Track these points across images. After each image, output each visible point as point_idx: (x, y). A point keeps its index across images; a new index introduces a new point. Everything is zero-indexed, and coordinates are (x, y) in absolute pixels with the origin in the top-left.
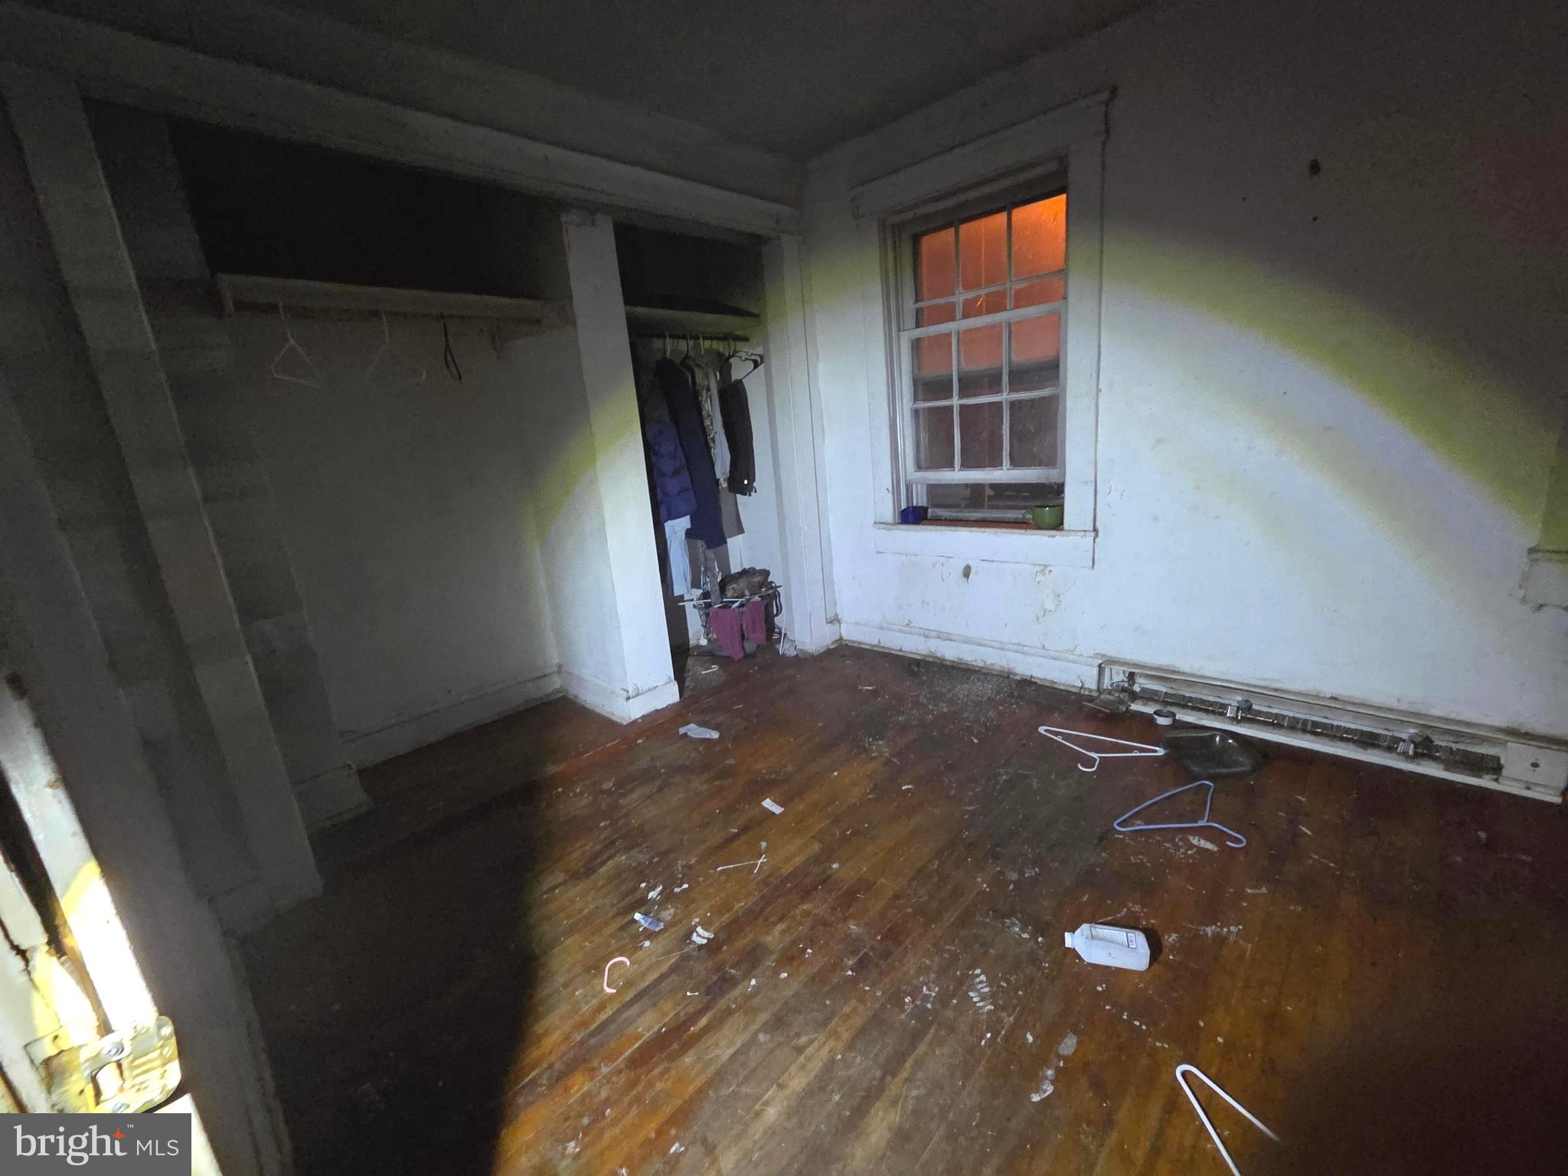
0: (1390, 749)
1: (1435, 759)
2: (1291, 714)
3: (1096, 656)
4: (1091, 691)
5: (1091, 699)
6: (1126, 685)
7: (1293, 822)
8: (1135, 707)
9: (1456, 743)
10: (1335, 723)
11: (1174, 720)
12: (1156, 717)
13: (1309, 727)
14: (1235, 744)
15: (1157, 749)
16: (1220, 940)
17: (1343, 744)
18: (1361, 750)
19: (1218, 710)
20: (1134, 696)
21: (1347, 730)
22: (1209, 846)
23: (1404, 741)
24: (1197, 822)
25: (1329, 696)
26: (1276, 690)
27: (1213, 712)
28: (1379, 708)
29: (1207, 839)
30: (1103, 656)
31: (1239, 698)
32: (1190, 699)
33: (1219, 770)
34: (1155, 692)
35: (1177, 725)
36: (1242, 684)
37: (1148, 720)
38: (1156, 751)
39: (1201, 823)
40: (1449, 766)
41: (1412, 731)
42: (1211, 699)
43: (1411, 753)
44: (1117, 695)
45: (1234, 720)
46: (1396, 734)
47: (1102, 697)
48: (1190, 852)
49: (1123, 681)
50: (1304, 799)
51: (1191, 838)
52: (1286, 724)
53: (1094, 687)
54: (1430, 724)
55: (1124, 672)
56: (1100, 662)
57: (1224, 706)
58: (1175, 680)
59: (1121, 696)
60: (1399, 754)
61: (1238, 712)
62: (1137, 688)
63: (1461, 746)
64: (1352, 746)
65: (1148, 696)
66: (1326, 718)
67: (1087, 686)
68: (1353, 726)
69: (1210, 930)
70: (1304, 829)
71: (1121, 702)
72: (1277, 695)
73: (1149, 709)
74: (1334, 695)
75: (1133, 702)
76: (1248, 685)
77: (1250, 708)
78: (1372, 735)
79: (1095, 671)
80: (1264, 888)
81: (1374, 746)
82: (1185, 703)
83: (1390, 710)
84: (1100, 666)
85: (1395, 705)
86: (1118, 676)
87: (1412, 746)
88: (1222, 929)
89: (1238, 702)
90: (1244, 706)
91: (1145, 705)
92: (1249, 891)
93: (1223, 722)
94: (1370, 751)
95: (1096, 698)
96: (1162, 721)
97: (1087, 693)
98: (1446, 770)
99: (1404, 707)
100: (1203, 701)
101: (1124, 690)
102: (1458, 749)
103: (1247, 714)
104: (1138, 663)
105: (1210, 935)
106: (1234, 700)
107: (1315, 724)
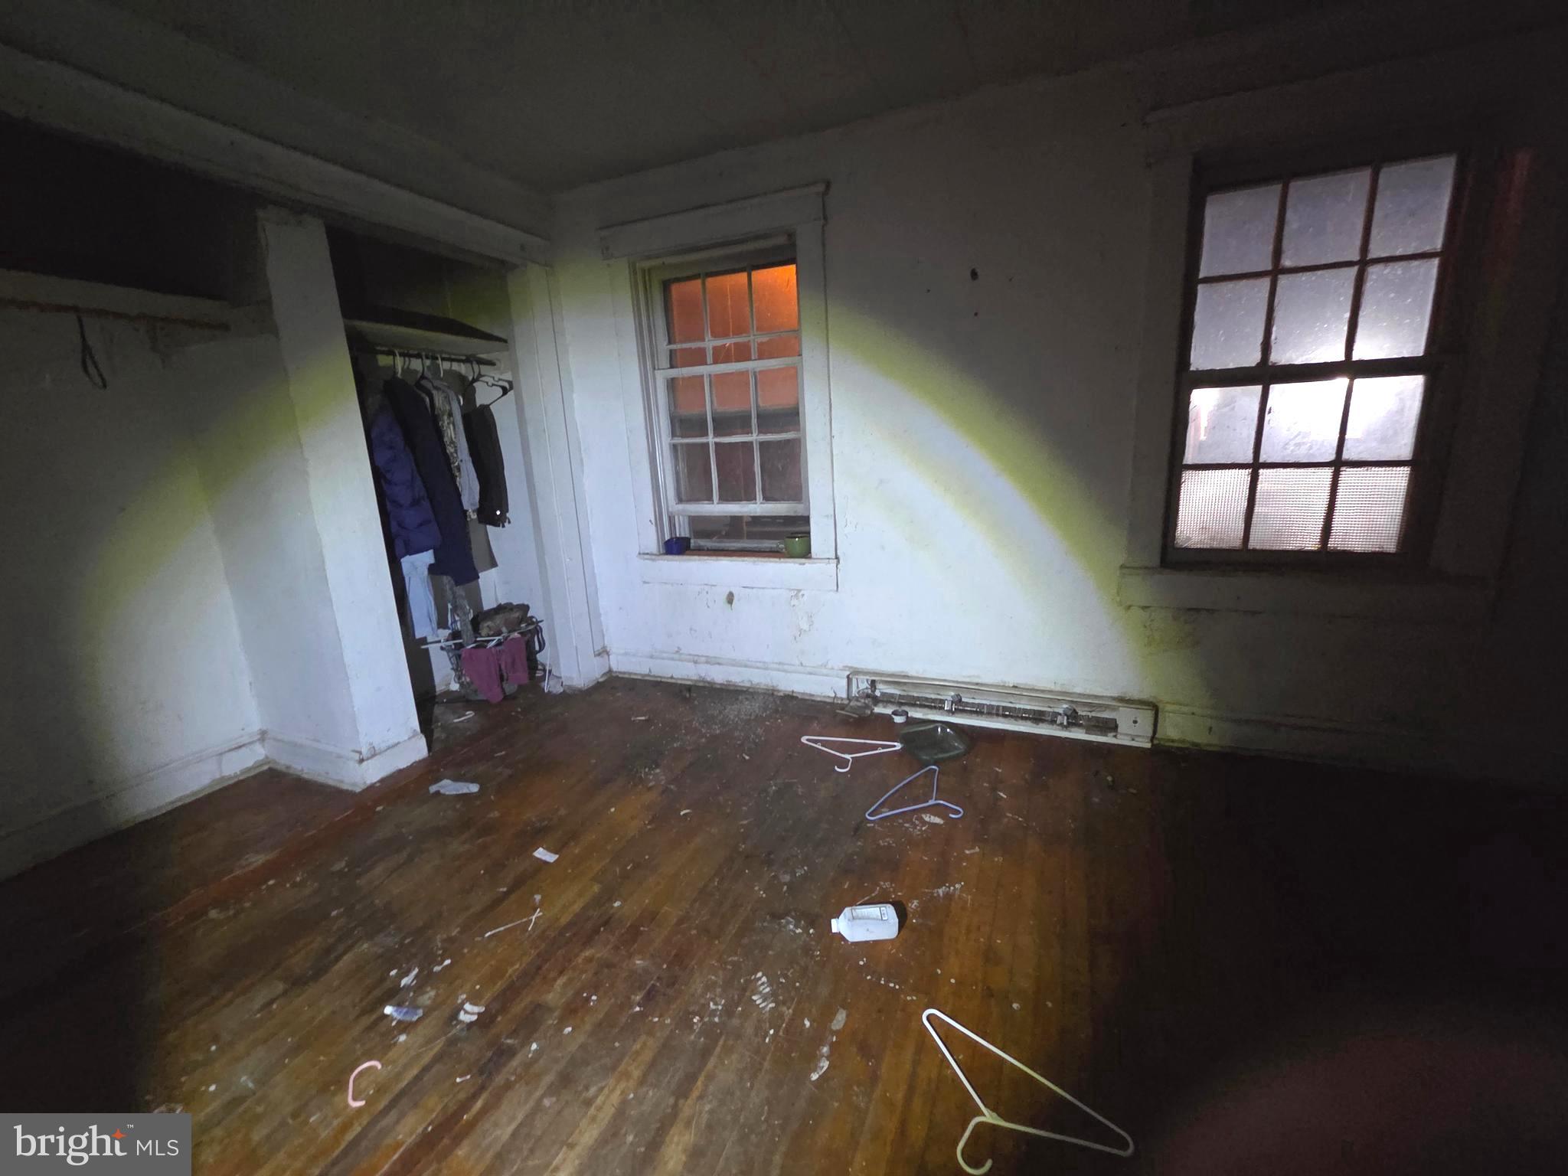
0: (1053, 722)
1: (1080, 726)
2: (988, 703)
3: (845, 668)
4: (842, 699)
5: (843, 707)
6: (870, 691)
7: (994, 789)
8: (879, 710)
9: (1091, 712)
10: (1018, 706)
11: (907, 717)
12: (894, 716)
13: (1001, 712)
14: (952, 732)
15: (895, 744)
16: (948, 896)
17: (1024, 722)
18: (1035, 725)
19: (936, 705)
20: (876, 701)
21: (1025, 711)
22: (937, 820)
23: (1060, 714)
24: (928, 802)
25: (1011, 685)
26: (977, 684)
27: (935, 707)
28: (1043, 691)
29: (935, 815)
30: (851, 668)
31: (953, 694)
32: (918, 698)
33: (941, 756)
34: (892, 695)
35: (911, 721)
36: (954, 682)
37: (888, 719)
38: (895, 746)
39: (931, 802)
40: (1089, 730)
41: (1065, 706)
42: (933, 696)
43: (1065, 723)
44: (863, 701)
45: (951, 712)
46: (1056, 710)
47: (851, 704)
48: (924, 828)
49: (867, 688)
50: (1000, 771)
51: (924, 816)
52: (985, 711)
53: (844, 695)
54: (1075, 700)
55: (867, 680)
56: (848, 673)
57: (942, 701)
58: (905, 683)
59: (867, 701)
60: (1058, 725)
61: (952, 705)
62: (878, 693)
63: (1094, 714)
64: (1029, 723)
65: (887, 699)
66: (1011, 703)
67: (838, 695)
68: (1028, 707)
69: (941, 891)
70: (1001, 794)
71: (867, 706)
72: (978, 688)
73: (888, 711)
74: (1016, 685)
75: (875, 705)
76: (958, 682)
77: (960, 700)
78: (1041, 713)
79: (845, 681)
80: (977, 848)
81: (1043, 721)
82: (915, 702)
83: (1050, 692)
84: (848, 677)
85: (1052, 687)
86: (862, 685)
87: (1066, 718)
88: (949, 888)
89: (952, 697)
90: (956, 699)
91: (884, 707)
92: (967, 852)
93: (942, 714)
94: (1041, 725)
95: (847, 705)
96: (898, 720)
97: (839, 702)
98: (1086, 733)
99: (1058, 688)
100: (927, 699)
101: (868, 696)
102: (1093, 717)
103: (960, 706)
104: (877, 671)
105: (941, 895)
106: (948, 696)
107: (1005, 708)
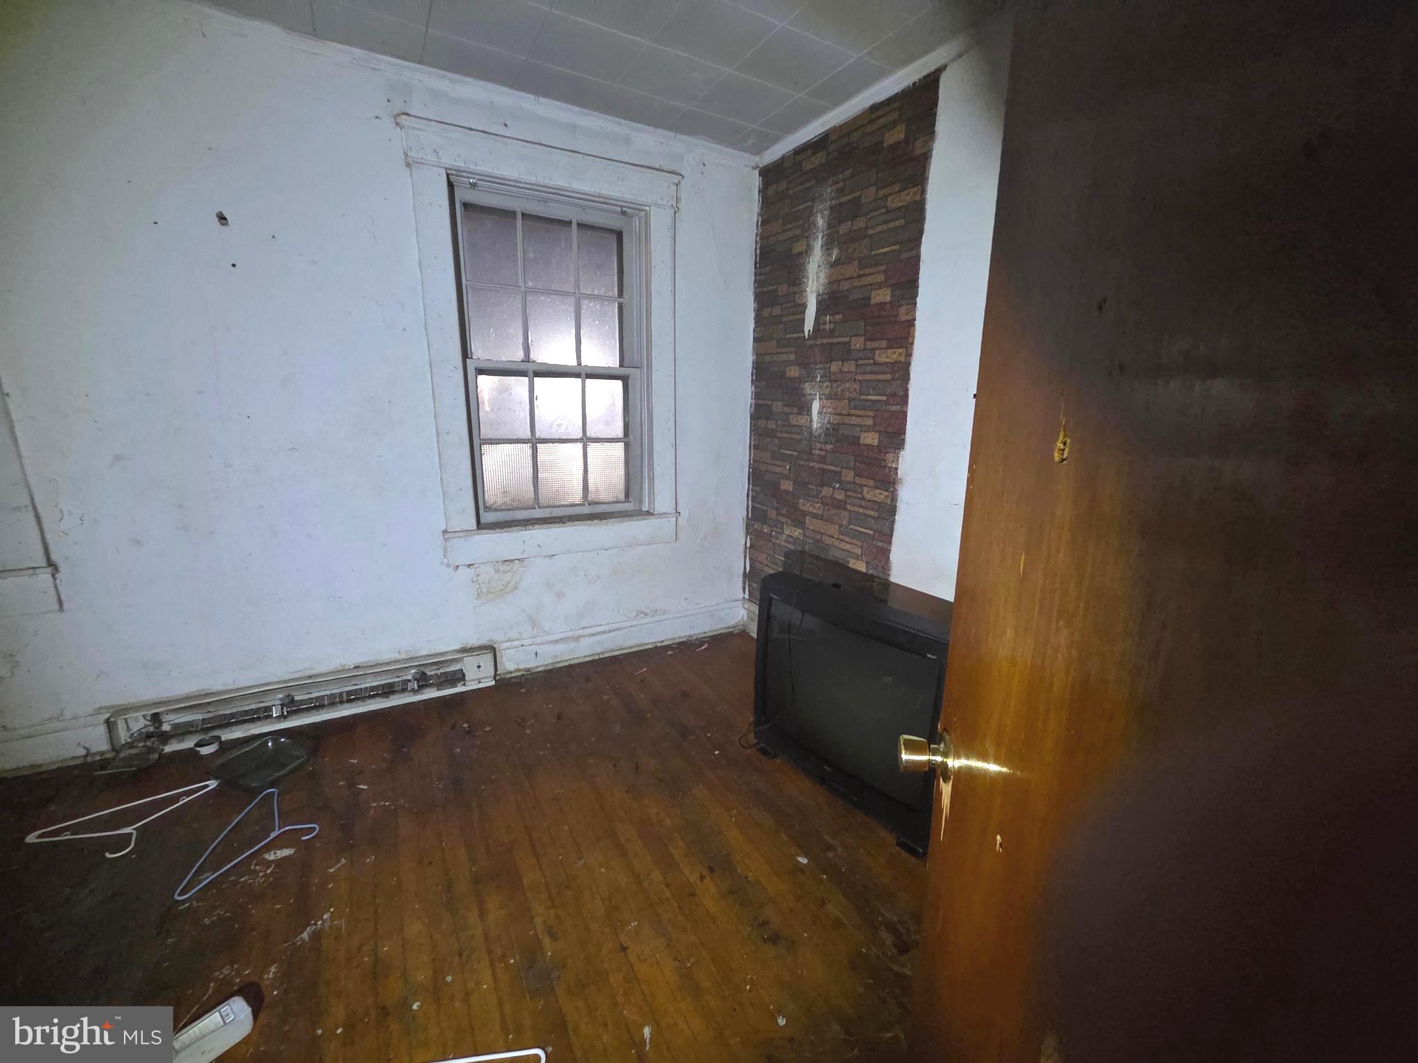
0: (404, 690)
1: (431, 685)
2: (328, 693)
3: (99, 711)
4: (102, 753)
5: (104, 764)
6: (152, 729)
7: (352, 785)
8: (172, 747)
9: (438, 669)
10: (363, 686)
11: (221, 742)
12: (198, 749)
13: (345, 698)
14: (288, 741)
15: (207, 783)
16: (317, 936)
17: (371, 701)
18: (385, 699)
19: (263, 714)
20: (165, 738)
21: (372, 689)
22: (287, 852)
23: (410, 681)
24: (269, 836)
25: (353, 666)
26: (310, 677)
27: (259, 719)
28: (388, 664)
29: (281, 848)
30: (112, 707)
31: (281, 696)
32: (232, 715)
33: (277, 775)
34: (190, 724)
35: (226, 747)
36: (278, 682)
37: (191, 754)
38: (207, 786)
39: (273, 835)
40: (440, 686)
41: (413, 671)
42: (253, 707)
43: (416, 688)
44: (141, 744)
45: (282, 717)
46: (404, 678)
47: (122, 755)
48: (268, 871)
49: (146, 726)
50: (356, 761)
51: (266, 856)
52: (326, 703)
53: (104, 746)
54: (422, 663)
55: (144, 716)
56: (108, 715)
57: (269, 709)
58: (209, 703)
59: (149, 744)
60: (410, 691)
61: (282, 709)
62: (166, 727)
63: (442, 671)
64: (378, 700)
65: (182, 731)
66: (355, 685)
67: (94, 750)
68: (375, 684)
69: (305, 936)
70: (362, 787)
71: (150, 750)
72: (312, 681)
73: (189, 743)
74: (357, 665)
75: (165, 743)
76: (285, 681)
77: (292, 701)
78: (391, 685)
79: (102, 730)
80: (343, 859)
81: (393, 692)
82: (228, 722)
83: (396, 662)
84: (108, 722)
85: (398, 657)
86: (139, 723)
87: (416, 682)
88: (317, 925)
89: (280, 700)
90: (287, 701)
91: (182, 741)
92: (331, 870)
93: (271, 723)
94: (392, 697)
95: (113, 759)
96: (205, 751)
97: (98, 758)
98: (438, 690)
99: (403, 656)
100: (246, 712)
101: (149, 736)
102: (441, 673)
103: (292, 707)
104: (157, 700)
105: (307, 939)
106: (275, 701)
107: (349, 693)
